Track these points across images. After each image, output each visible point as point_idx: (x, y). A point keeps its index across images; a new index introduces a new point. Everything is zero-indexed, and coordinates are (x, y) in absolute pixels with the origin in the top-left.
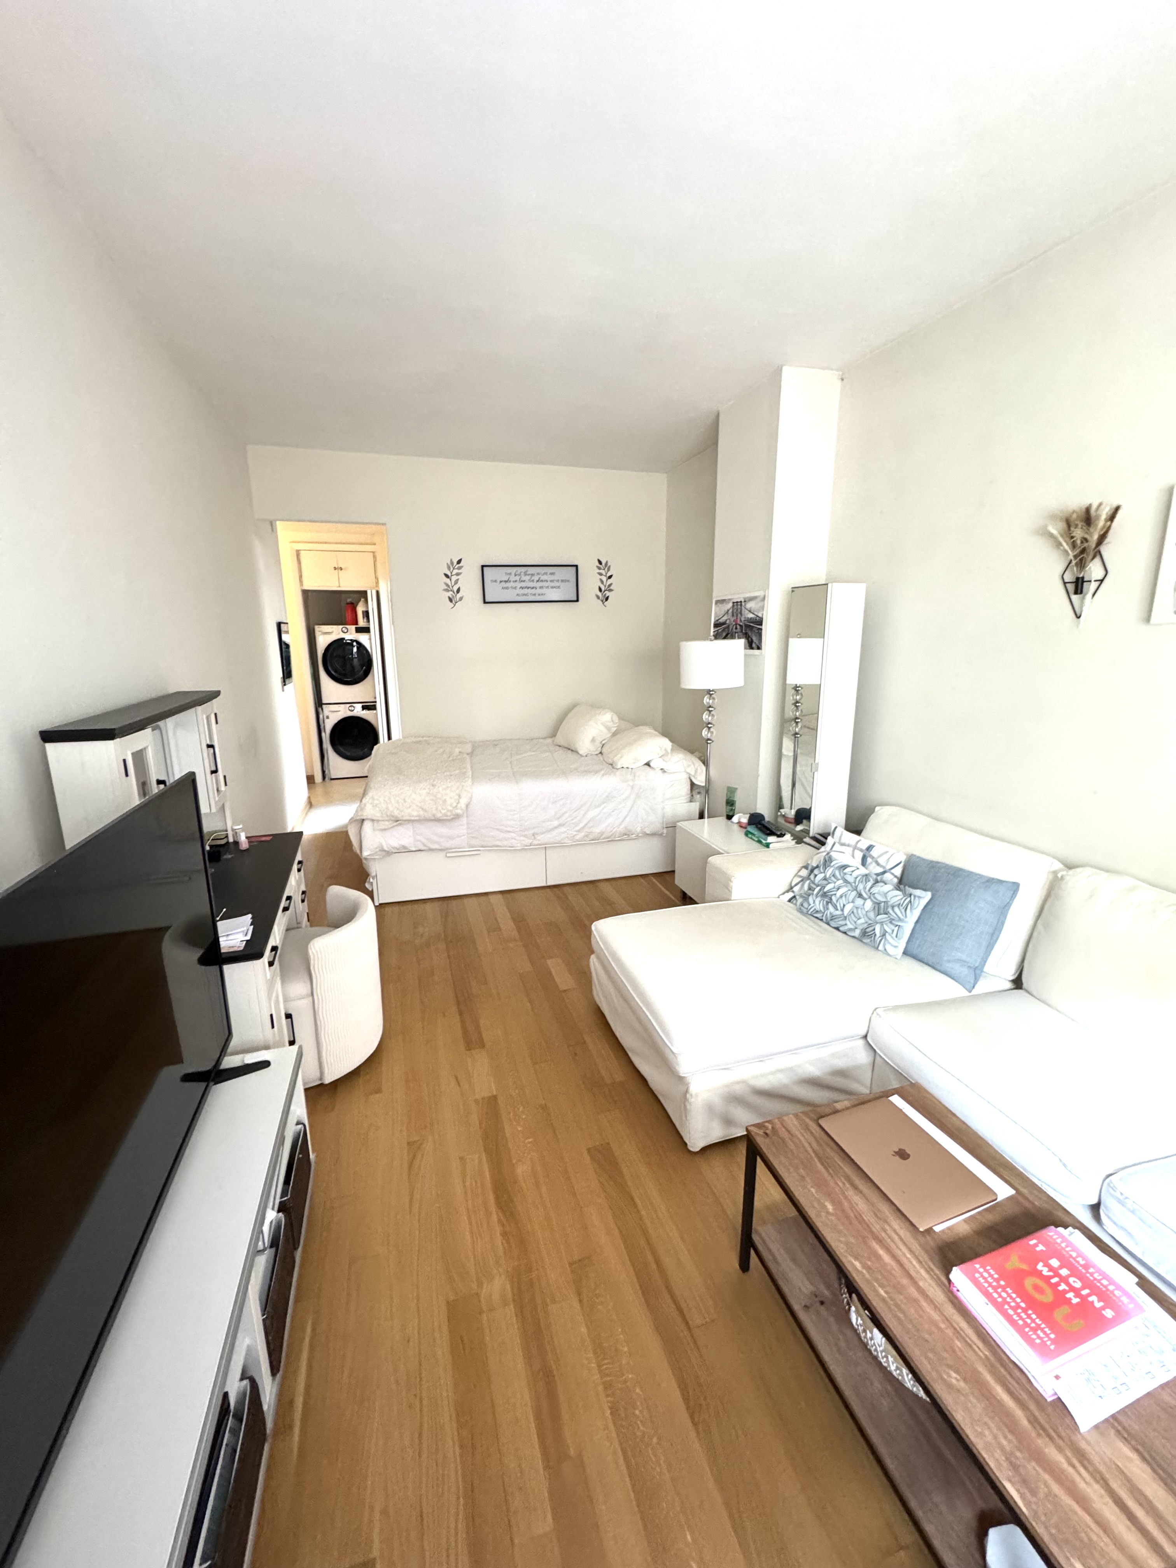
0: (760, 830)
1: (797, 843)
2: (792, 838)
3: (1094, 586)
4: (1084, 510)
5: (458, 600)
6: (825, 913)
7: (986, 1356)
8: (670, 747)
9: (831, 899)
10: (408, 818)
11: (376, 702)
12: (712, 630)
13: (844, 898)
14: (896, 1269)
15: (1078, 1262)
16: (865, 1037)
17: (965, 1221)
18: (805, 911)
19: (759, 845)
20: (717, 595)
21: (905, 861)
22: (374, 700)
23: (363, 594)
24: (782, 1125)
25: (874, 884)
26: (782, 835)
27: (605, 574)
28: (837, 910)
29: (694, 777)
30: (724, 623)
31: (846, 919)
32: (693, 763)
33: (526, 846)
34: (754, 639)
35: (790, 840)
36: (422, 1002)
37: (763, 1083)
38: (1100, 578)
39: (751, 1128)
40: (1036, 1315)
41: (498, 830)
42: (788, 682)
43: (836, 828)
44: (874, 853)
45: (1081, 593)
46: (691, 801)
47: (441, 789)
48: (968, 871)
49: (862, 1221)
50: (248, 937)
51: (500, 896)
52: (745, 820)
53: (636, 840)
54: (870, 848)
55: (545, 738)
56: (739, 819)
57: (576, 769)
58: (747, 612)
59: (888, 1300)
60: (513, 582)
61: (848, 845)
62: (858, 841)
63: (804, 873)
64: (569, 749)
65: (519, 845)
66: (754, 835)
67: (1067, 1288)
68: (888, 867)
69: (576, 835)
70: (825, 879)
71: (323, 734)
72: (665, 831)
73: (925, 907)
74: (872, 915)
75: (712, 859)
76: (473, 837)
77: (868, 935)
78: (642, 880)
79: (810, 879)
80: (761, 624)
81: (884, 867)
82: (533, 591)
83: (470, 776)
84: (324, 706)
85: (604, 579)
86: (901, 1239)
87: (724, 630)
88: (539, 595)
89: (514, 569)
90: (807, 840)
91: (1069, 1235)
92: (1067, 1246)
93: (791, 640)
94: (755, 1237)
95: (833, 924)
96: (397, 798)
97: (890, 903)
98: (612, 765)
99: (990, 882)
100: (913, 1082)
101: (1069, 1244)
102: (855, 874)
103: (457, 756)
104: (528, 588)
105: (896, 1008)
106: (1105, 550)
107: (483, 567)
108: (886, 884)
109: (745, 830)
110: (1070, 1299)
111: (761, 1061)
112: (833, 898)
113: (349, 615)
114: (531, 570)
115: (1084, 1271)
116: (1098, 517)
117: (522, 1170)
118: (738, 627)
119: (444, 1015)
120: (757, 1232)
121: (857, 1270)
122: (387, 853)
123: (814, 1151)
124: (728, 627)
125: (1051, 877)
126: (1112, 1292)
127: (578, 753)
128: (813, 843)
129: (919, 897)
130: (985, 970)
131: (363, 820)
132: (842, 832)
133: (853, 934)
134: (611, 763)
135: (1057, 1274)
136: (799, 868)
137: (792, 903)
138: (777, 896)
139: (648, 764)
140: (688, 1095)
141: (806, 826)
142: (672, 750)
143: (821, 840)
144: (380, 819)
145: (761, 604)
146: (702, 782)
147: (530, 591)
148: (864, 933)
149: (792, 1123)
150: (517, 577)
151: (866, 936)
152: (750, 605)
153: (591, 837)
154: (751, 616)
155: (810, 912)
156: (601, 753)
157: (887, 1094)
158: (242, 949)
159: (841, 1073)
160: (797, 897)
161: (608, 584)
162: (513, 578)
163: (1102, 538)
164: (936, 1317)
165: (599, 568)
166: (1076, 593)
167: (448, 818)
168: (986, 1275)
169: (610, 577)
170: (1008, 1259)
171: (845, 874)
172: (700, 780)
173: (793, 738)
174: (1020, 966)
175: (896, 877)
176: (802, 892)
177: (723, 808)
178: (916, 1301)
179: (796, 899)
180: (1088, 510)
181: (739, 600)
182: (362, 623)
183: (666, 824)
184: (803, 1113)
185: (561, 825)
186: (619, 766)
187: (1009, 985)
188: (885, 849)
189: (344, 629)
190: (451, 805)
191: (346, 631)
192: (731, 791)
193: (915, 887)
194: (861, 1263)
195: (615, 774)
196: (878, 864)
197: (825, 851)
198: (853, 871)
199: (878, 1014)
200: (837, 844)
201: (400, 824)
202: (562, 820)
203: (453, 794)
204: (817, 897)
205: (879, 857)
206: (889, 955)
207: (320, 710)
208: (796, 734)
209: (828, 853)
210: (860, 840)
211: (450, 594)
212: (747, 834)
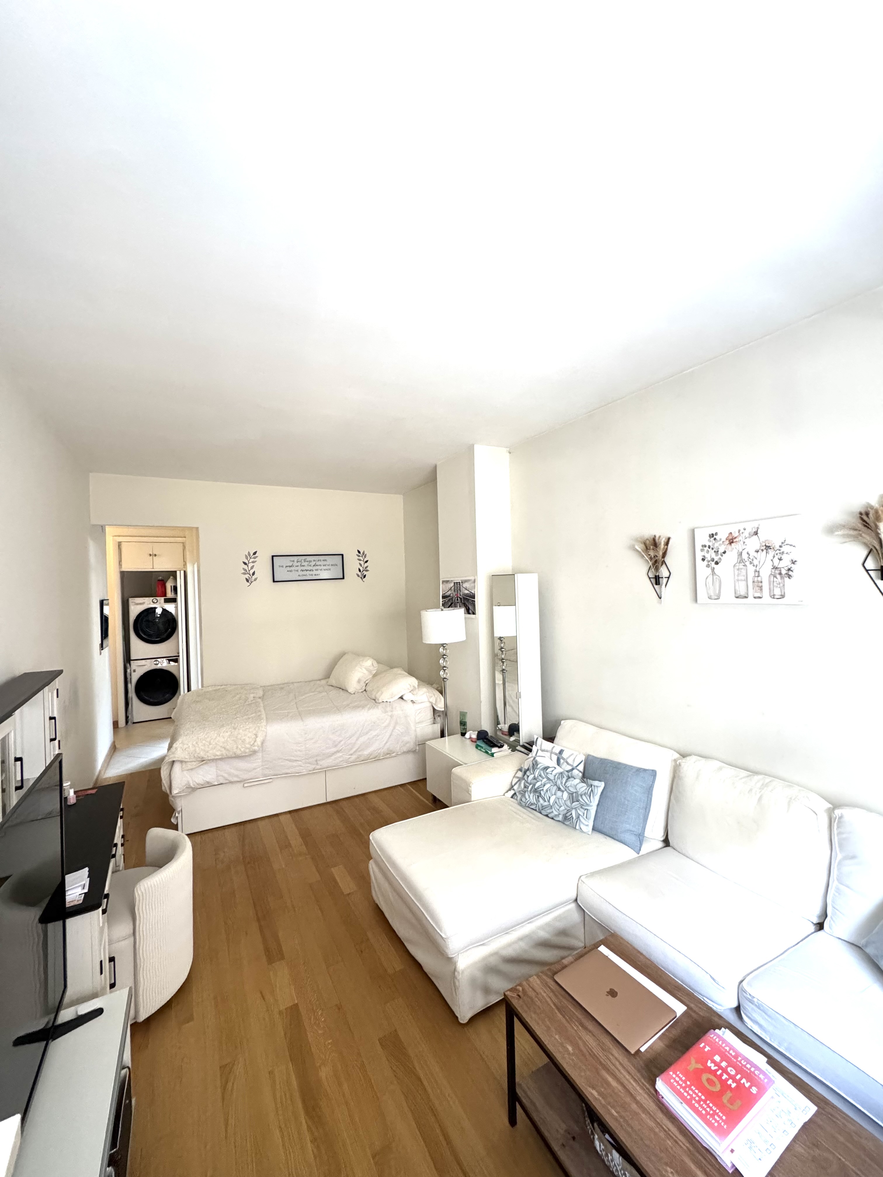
0: (486, 743)
1: (513, 751)
2: (509, 747)
3: (665, 580)
4: (652, 539)
5: (253, 580)
6: (538, 805)
7: (687, 1147)
8: (417, 684)
9: (540, 793)
10: (213, 757)
11: (179, 656)
12: (441, 600)
13: (549, 792)
14: (622, 1091)
15: (731, 1054)
16: (576, 900)
17: (659, 1038)
18: (523, 804)
19: (487, 755)
20: (443, 577)
21: (585, 758)
22: (177, 655)
23: (173, 574)
24: (529, 985)
25: (567, 779)
26: (502, 746)
27: (362, 560)
28: (545, 801)
29: (435, 704)
30: (449, 596)
31: (552, 808)
32: (434, 695)
33: (311, 771)
34: (470, 607)
35: (507, 749)
36: (226, 923)
37: (510, 952)
38: (668, 576)
39: (508, 993)
40: (712, 1104)
41: (287, 760)
42: (495, 635)
43: (537, 738)
44: (565, 755)
45: (659, 584)
46: (434, 723)
47: (241, 731)
48: (625, 764)
49: (594, 1056)
50: (86, 890)
51: (288, 816)
52: (474, 736)
53: (395, 758)
54: (561, 752)
55: (320, 680)
56: (470, 736)
57: (348, 705)
58: (464, 589)
59: (619, 1118)
60: (296, 566)
61: (547, 751)
62: (553, 748)
63: (520, 774)
64: (340, 688)
65: (304, 771)
66: (482, 747)
67: (727, 1077)
68: (575, 765)
69: (350, 758)
70: (535, 778)
71: (129, 685)
72: (417, 748)
73: (602, 793)
74: (568, 803)
75: (456, 770)
76: (267, 768)
77: (569, 819)
78: (401, 789)
79: (524, 779)
80: (474, 598)
81: (572, 766)
82: (311, 573)
83: (265, 718)
84: (132, 662)
85: (362, 563)
86: (620, 1064)
87: (449, 600)
88: (315, 575)
89: (296, 558)
90: (519, 748)
91: (723, 1034)
92: (722, 1043)
93: (494, 607)
94: (518, 1091)
95: (544, 812)
96: (204, 742)
97: (579, 793)
98: (375, 700)
99: (639, 770)
100: (613, 932)
101: (724, 1041)
102: (554, 773)
103: (252, 701)
104: (307, 571)
105: (593, 874)
106: (667, 560)
107: (273, 556)
108: (575, 779)
109: (475, 744)
110: (731, 1085)
111: (507, 933)
112: (542, 792)
113: (160, 590)
114: (309, 558)
115: (735, 1060)
116: (660, 544)
117: (324, 1073)
118: (459, 599)
119: (247, 934)
120: (520, 1085)
121: (596, 1099)
122: (192, 789)
123: (555, 1004)
124: (452, 599)
125: (673, 764)
126: (754, 1073)
127: (347, 691)
128: (523, 750)
129: (597, 787)
130: (646, 835)
131: (174, 761)
132: (542, 741)
133: (558, 819)
134: (374, 698)
135: (720, 1068)
136: (516, 771)
137: (514, 798)
138: (503, 794)
139: (401, 698)
140: (456, 973)
141: (517, 737)
142: (418, 686)
143: (528, 747)
144: (188, 760)
145: (472, 585)
146: (441, 708)
147: (308, 572)
148: (565, 818)
149: (535, 981)
150: (299, 563)
151: (567, 820)
152: (465, 585)
153: (362, 758)
154: (467, 592)
155: (527, 805)
156: (365, 690)
157: (597, 946)
158: (81, 902)
159: (563, 933)
160: (517, 794)
161: (365, 566)
162: (295, 564)
163: (664, 554)
164: (652, 1124)
165: (359, 556)
166: (656, 584)
167: (247, 754)
168: (677, 1079)
169: (367, 562)
170: (690, 1063)
171: (547, 773)
172: (440, 707)
173: (501, 672)
174: (665, 831)
175: (580, 772)
176: (520, 790)
177: (457, 727)
178: (637, 1114)
179: (516, 795)
180: (654, 540)
181: (458, 582)
182: (170, 594)
183: (418, 742)
184: (542, 972)
185: (338, 752)
186: (380, 701)
187: (661, 845)
188: (571, 752)
189: (154, 600)
190: (249, 743)
191: (156, 602)
192: (463, 715)
193: (594, 779)
194: (597, 1091)
195: (378, 708)
196: (568, 763)
197: (532, 757)
198: (553, 771)
199: (582, 881)
200: (539, 751)
201: (206, 763)
202: (339, 747)
203: (249, 735)
204: (530, 793)
205: (567, 758)
206: (584, 833)
207: (128, 665)
208: (504, 670)
209: (535, 758)
210: (554, 747)
211: (247, 576)
212: (477, 747)
